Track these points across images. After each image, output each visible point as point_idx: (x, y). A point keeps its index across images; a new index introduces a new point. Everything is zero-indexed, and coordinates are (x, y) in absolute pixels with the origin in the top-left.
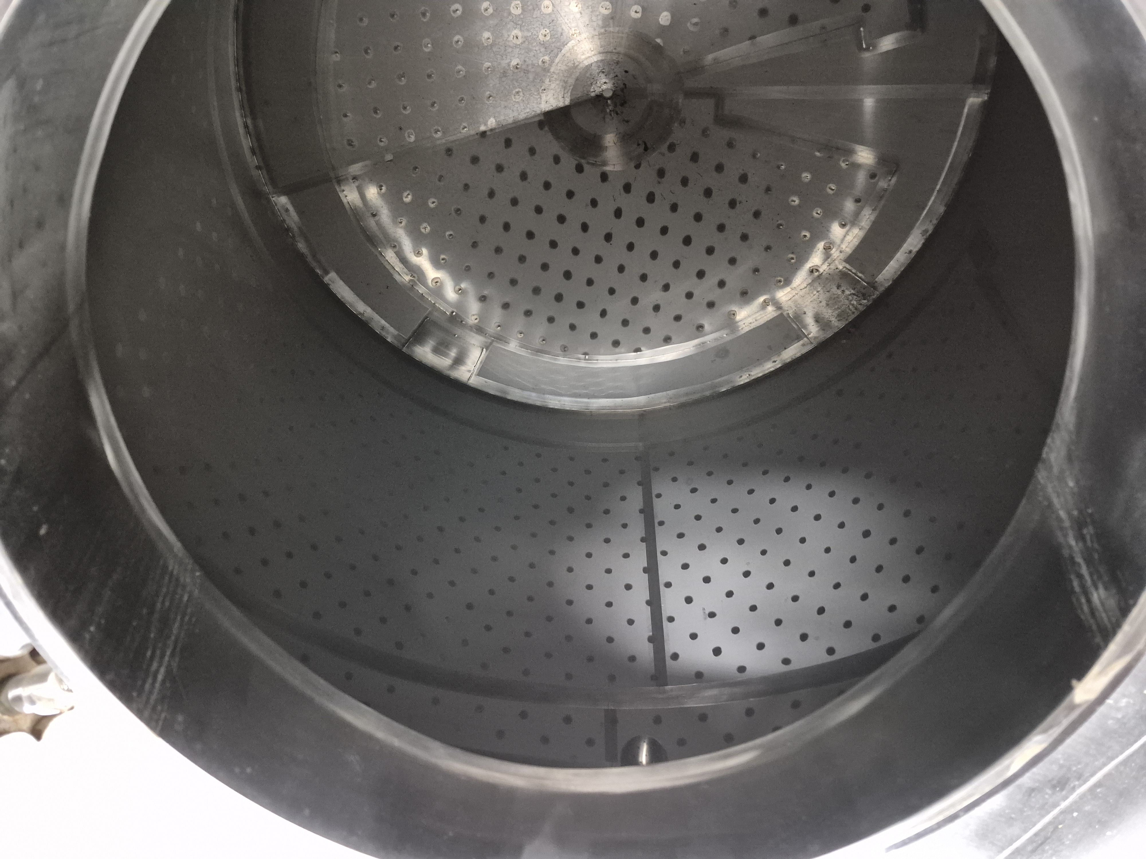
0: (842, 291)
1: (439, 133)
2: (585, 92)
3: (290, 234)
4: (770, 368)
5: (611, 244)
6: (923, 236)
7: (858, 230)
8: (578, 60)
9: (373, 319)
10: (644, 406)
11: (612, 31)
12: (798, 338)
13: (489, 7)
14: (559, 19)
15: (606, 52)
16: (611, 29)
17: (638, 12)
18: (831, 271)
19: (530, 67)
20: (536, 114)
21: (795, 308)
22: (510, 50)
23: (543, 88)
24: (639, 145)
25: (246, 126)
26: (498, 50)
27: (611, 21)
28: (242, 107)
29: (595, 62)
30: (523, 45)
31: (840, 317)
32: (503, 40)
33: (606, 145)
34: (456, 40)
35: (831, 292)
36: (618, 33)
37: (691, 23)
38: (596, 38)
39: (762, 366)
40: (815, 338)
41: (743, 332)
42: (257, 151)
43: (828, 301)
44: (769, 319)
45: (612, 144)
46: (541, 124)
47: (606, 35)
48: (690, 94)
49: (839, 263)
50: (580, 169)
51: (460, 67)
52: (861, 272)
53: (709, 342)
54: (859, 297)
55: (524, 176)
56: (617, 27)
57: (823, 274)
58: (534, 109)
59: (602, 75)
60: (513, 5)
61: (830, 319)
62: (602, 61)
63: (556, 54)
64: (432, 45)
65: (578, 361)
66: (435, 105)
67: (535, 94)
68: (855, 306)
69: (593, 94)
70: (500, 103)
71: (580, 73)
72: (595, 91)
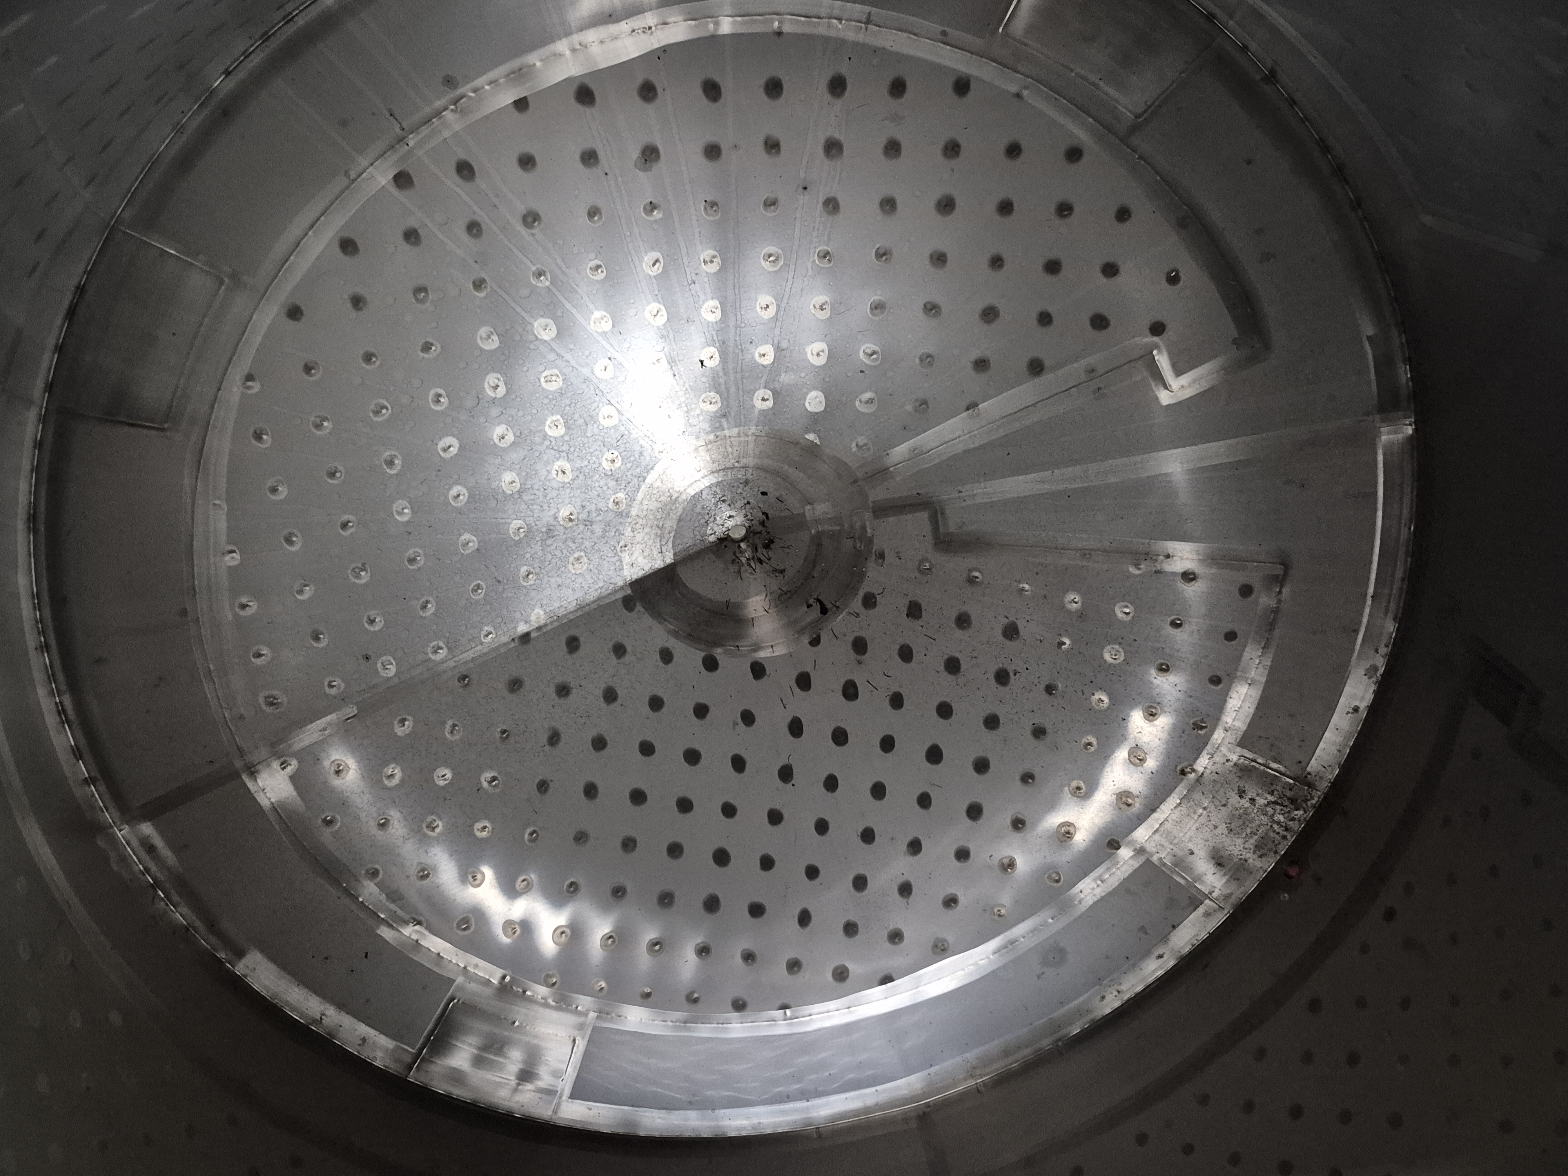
0: (1250, 799)
1: (441, 651)
2: (699, 537)
3: (160, 893)
4: (1156, 970)
5: (793, 785)
6: (1370, 678)
7: (1247, 686)
8: (677, 489)
9: (341, 1026)
10: (925, 1095)
11: (727, 435)
12: (1195, 902)
13: (506, 433)
14: (632, 431)
15: (723, 470)
16: (727, 433)
17: (767, 399)
18: (1219, 768)
19: (594, 515)
20: (617, 588)
21: (1171, 846)
22: (554, 494)
23: (622, 543)
24: (809, 606)
25: (61, 711)
26: (532, 497)
27: (724, 421)
28: (52, 677)
29: (707, 487)
30: (576, 482)
31: (1261, 848)
32: (540, 481)
33: (750, 617)
34: (455, 494)
35: (1229, 805)
36: (739, 435)
37: (861, 401)
38: (702, 451)
39: (1137, 969)
40: (1227, 897)
41: (1083, 908)
42: (85, 751)
43: (1230, 823)
44: (1127, 875)
45: (761, 612)
46: (628, 603)
47: (718, 443)
48: (882, 510)
49: (1230, 750)
50: (711, 664)
51: (466, 536)
52: (1275, 760)
53: (1022, 939)
54: (1286, 806)
55: (610, 696)
56: (736, 427)
57: (1205, 775)
58: (612, 581)
59: (724, 506)
60: (548, 423)
61: (1243, 857)
62: (718, 484)
63: (636, 486)
64: (412, 509)
65: (771, 1025)
66: (429, 606)
67: (609, 555)
68: (1284, 824)
69: (712, 539)
70: (549, 581)
71: (684, 509)
72: (715, 532)
